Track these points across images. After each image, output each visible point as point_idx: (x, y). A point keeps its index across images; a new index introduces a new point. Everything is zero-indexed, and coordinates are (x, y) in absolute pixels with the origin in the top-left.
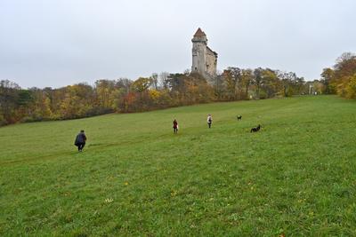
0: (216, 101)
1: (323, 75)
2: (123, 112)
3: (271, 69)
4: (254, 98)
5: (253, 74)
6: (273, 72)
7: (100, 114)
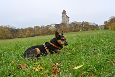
0: (70, 32)
1: (104, 23)
2: (43, 35)
3: (87, 22)
4: (82, 31)
5: (81, 23)
6: (88, 23)
7: (36, 36)
